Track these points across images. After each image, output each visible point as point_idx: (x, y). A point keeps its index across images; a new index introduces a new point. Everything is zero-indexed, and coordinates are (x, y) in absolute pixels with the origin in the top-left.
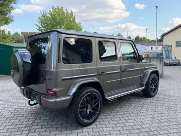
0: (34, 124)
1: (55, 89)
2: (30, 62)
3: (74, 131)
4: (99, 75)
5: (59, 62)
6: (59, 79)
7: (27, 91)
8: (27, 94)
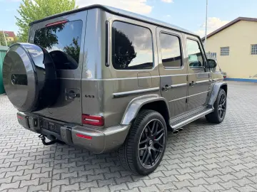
0: (54, 177)
1: (101, 115)
2: (43, 66)
3: (131, 185)
4: (163, 89)
5: (108, 66)
6: (108, 96)
7: (35, 120)
8: (35, 126)
